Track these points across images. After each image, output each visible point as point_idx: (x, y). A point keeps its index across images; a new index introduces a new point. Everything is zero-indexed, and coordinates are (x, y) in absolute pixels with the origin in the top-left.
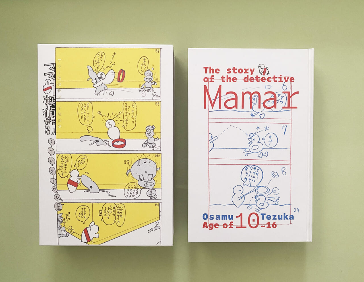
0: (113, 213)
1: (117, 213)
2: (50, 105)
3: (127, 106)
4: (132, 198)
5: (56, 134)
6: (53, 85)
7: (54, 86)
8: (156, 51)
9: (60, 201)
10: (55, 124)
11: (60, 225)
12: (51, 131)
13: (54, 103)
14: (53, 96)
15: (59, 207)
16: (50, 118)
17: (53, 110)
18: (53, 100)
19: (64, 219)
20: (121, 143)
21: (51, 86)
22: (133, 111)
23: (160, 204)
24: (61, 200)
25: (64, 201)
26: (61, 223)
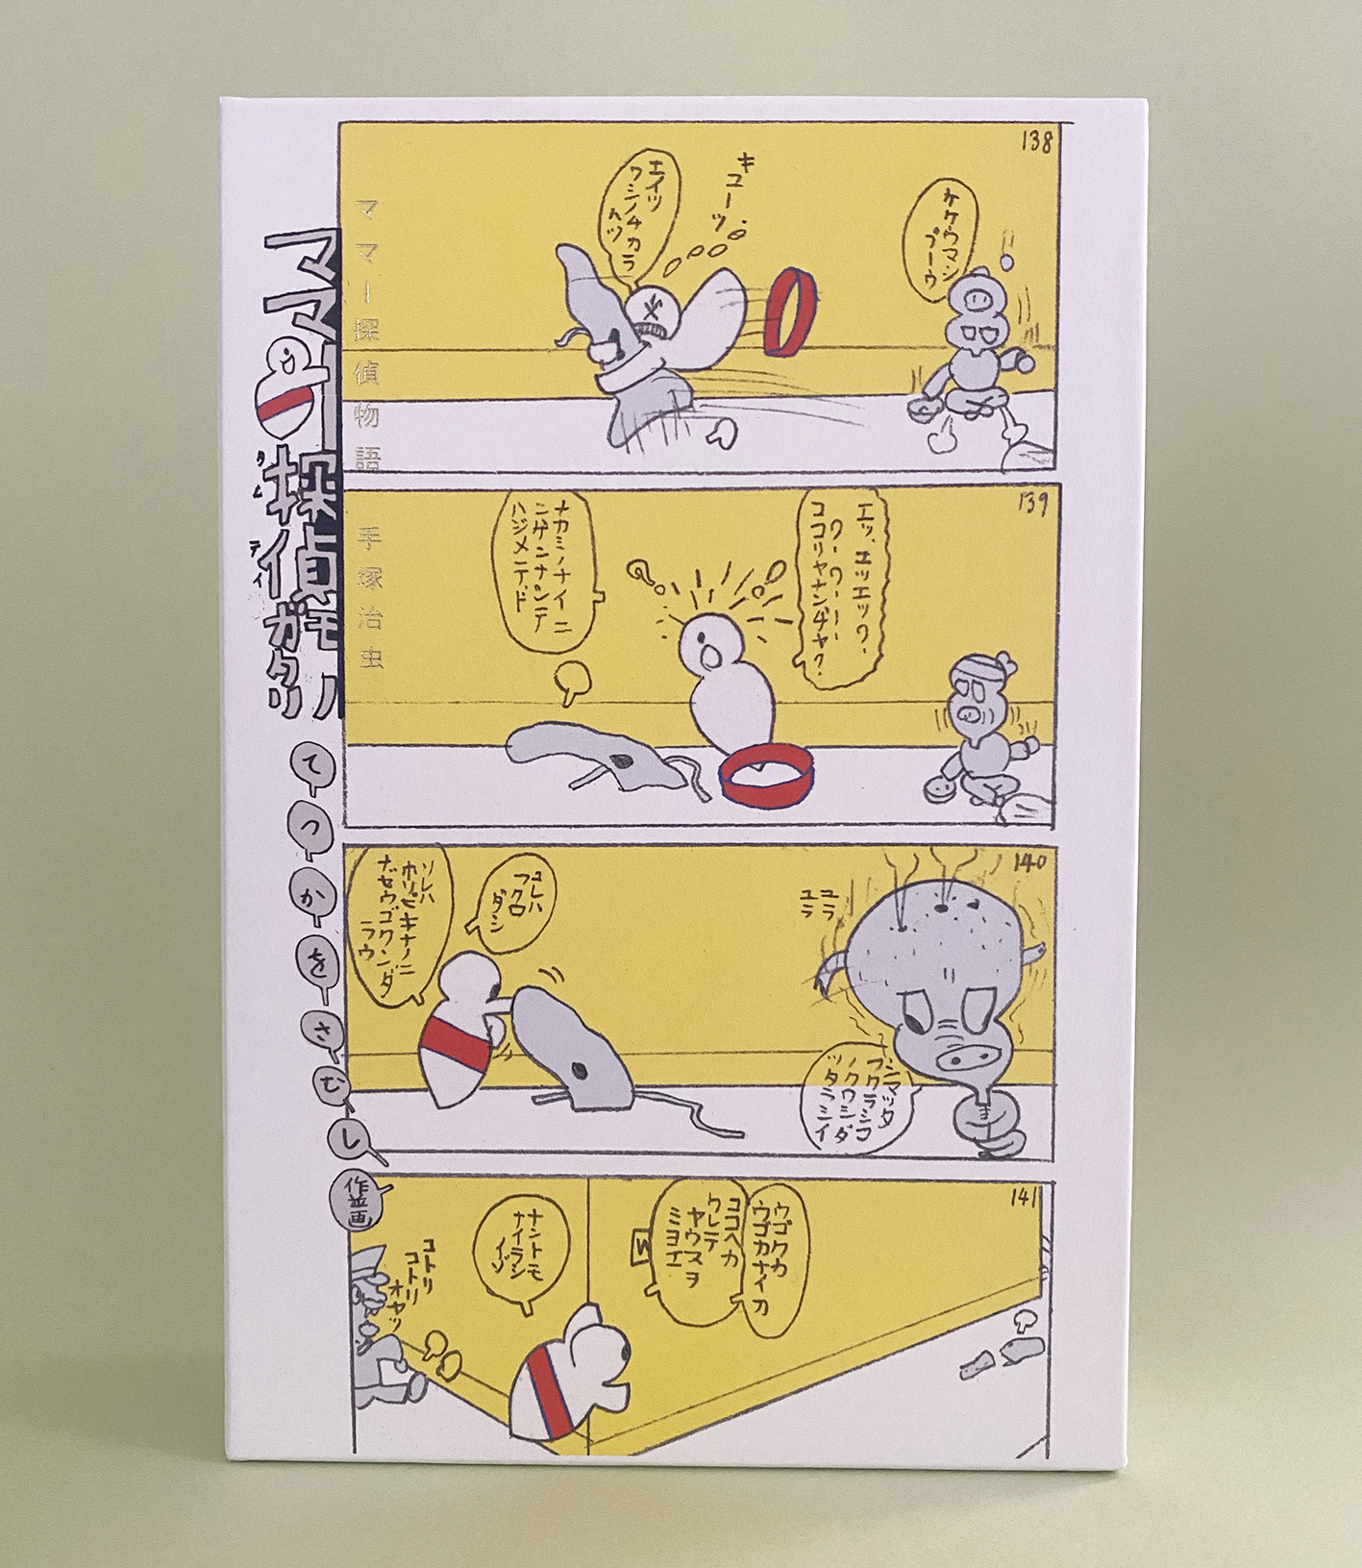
0: (722, 1247)
1: (751, 1249)
2: (301, 514)
3: (827, 520)
4: (851, 1145)
5: (342, 715)
6: (322, 375)
7: (331, 386)
8: (1030, 142)
9: (368, 1163)
10: (334, 644)
11: (367, 1323)
12: (312, 691)
13: (333, 498)
14: (325, 451)
15: (357, 1202)
16: (303, 600)
17: (319, 546)
18: (326, 478)
19: (397, 1288)
20: (777, 774)
21: (310, 386)
22: (866, 554)
23: (1047, 1188)
24: (377, 1154)
25: (397, 1163)
26: (374, 1312)
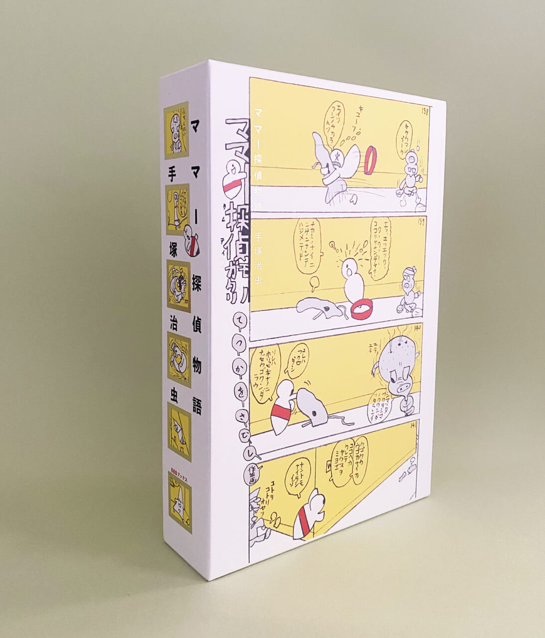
0: (348, 460)
1: (355, 458)
2: (237, 228)
3: (377, 227)
4: (379, 420)
5: (249, 301)
7: (247, 180)
8: (424, 112)
9: (256, 460)
10: (247, 275)
11: (254, 516)
13: (247, 222)
14: (245, 204)
15: (252, 475)
16: (238, 260)
17: (244, 240)
18: (245, 214)
19: (263, 501)
20: (365, 308)
21: (240, 180)
22: (386, 238)
23: (418, 421)
24: (258, 456)
25: (264, 458)
26: (256, 512)
